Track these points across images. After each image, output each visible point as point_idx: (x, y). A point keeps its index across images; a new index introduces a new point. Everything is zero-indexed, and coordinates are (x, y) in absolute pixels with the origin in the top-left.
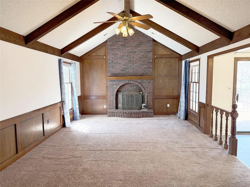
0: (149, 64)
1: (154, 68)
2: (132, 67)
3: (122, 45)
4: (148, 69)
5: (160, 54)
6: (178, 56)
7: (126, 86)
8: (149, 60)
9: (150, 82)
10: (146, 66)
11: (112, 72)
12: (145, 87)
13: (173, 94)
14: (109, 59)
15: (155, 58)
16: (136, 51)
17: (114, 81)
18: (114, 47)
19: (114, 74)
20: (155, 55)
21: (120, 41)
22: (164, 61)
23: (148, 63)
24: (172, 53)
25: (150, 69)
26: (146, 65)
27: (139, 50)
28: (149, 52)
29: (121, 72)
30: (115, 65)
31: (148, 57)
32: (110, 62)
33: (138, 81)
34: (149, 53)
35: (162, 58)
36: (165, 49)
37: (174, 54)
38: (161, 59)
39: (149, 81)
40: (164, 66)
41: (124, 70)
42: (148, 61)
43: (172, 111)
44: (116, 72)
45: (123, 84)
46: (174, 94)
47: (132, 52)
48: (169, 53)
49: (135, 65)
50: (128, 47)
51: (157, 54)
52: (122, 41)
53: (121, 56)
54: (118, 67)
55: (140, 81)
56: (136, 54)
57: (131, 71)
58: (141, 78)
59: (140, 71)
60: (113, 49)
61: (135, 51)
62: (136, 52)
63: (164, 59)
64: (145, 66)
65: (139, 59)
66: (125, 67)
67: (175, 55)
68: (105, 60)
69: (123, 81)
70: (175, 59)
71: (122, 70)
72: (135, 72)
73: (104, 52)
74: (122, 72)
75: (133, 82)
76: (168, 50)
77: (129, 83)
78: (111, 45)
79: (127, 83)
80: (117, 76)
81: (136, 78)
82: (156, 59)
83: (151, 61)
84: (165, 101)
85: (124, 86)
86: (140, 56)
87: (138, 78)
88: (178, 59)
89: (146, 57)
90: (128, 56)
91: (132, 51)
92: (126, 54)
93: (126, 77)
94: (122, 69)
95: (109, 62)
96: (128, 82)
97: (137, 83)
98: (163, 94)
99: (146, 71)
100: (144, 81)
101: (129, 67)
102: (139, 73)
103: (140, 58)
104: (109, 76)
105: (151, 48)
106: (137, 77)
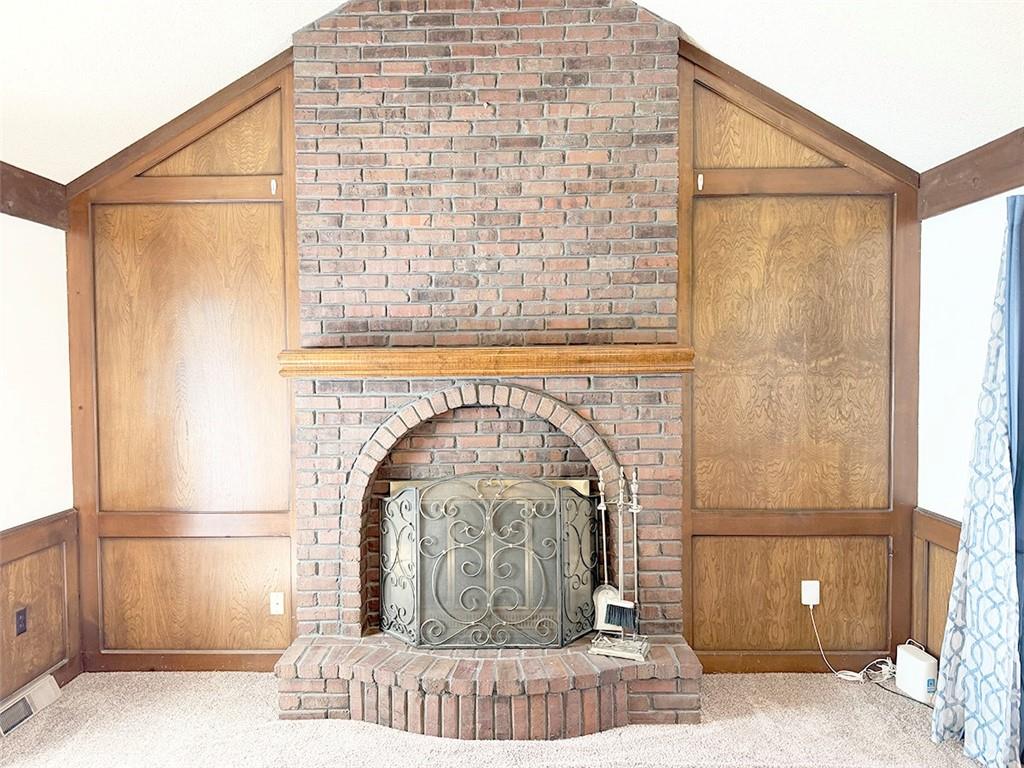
0: (646, 242)
1: (688, 280)
2: (508, 266)
3: (415, 82)
4: (644, 290)
5: (740, 163)
6: (884, 178)
7: (454, 428)
8: (645, 211)
9: (654, 398)
10: (627, 263)
11: (332, 307)
12: (618, 441)
13: (844, 494)
14: (306, 204)
15: (694, 197)
16: (542, 130)
17: (355, 387)
18: (349, 100)
19: (352, 327)
20: (696, 170)
21: (400, 52)
22: (769, 218)
23: (644, 235)
24: (839, 153)
25: (657, 289)
26: (622, 250)
27: (561, 124)
28: (645, 139)
29: (409, 311)
30: (363, 251)
31: (641, 188)
32: (318, 223)
33: (557, 387)
34: (650, 147)
35: (759, 201)
36: (775, 127)
37: (853, 161)
38: (741, 200)
39: (656, 386)
40: (768, 263)
41: (439, 297)
42: (637, 215)
43: (843, 643)
44: (365, 311)
45: (427, 414)
46: (858, 500)
47: (506, 143)
48: (807, 157)
49: (533, 249)
50: (469, 99)
51: (716, 161)
52: (418, 52)
53: (415, 175)
54: (388, 267)
55: (574, 387)
56: (541, 157)
57: (493, 303)
58: (582, 361)
59: (575, 307)
60: (339, 114)
61: (526, 131)
62: (535, 142)
63: (773, 201)
64: (613, 263)
65: (565, 201)
66: (445, 266)
67: (857, 172)
68: (275, 210)
69: (426, 387)
70: (860, 202)
71: (421, 297)
72: (529, 307)
73: (269, 143)
74: (424, 308)
75: (517, 394)
76: (799, 130)
77: (477, 406)
78: (324, 85)
79: (464, 407)
80: (376, 344)
81: (540, 362)
82: (701, 203)
83: (667, 216)
84: (782, 554)
85: (441, 429)
86: (574, 175)
87: (557, 361)
88: (883, 204)
89: (622, 186)
90: (470, 175)
91: (508, 131)
92: (458, 161)
93: (453, 356)
94: (417, 282)
95: (309, 222)
96: (470, 400)
97: (546, 408)
98: (766, 493)
99: (625, 306)
100: (609, 385)
101: (483, 266)
102: (564, 321)
103: (574, 190)
104: (307, 343)
105: (661, 108)
106: (553, 352)
